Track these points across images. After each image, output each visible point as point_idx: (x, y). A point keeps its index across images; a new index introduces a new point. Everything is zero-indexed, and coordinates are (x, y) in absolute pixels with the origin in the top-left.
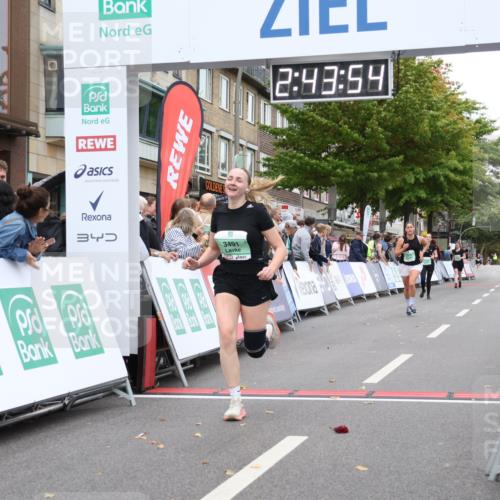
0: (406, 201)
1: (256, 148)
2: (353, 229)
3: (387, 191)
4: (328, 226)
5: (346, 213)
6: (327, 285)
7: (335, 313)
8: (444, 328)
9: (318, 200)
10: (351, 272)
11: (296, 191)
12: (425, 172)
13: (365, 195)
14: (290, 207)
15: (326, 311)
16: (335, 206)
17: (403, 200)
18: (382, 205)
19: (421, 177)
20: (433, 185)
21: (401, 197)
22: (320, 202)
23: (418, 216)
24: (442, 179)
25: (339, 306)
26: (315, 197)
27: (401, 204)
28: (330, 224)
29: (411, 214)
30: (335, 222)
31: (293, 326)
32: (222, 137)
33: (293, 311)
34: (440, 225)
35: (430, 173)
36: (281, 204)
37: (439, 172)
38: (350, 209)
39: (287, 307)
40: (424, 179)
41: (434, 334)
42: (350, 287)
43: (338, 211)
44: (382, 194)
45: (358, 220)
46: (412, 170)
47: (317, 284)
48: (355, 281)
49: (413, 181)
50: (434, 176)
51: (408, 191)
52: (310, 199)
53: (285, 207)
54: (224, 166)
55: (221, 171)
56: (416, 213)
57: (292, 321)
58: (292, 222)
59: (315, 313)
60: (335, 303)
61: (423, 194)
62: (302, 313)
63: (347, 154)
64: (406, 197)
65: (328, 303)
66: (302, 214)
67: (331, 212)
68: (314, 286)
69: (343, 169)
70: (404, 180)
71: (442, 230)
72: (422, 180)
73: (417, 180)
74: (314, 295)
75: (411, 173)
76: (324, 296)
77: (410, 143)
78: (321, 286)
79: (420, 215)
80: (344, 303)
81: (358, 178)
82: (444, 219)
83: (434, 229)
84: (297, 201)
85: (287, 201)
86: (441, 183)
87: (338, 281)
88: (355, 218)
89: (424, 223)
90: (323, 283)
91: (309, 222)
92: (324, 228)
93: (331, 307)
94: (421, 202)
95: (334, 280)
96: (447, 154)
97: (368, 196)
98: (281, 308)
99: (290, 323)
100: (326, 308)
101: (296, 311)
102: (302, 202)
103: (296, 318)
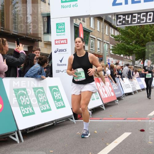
1: (109, 43)
2: (140, 68)
7: (136, 94)
10: (141, 81)
14: (120, 61)
15: (133, 94)
22: (129, 59)
25: (137, 92)
26: (128, 57)
30: (135, 65)
31: (123, 98)
32: (98, 40)
38: (139, 61)
39: (121, 92)
42: (141, 86)
43: (136, 61)
45: (142, 65)
47: (130, 85)
48: (142, 84)
52: (126, 58)
54: (99, 49)
55: (98, 50)
59: (130, 94)
60: (136, 91)
62: (126, 94)
67: (134, 62)
74: (129, 89)
76: (133, 88)
80: (139, 91)
84: (122, 59)
85: (119, 59)
87: (137, 84)
90: (132, 85)
92: (131, 67)
93: (135, 92)
95: (135, 83)
98: (119, 93)
99: (122, 97)
100: (133, 93)
101: (124, 94)
102: (124, 59)
103: (124, 96)
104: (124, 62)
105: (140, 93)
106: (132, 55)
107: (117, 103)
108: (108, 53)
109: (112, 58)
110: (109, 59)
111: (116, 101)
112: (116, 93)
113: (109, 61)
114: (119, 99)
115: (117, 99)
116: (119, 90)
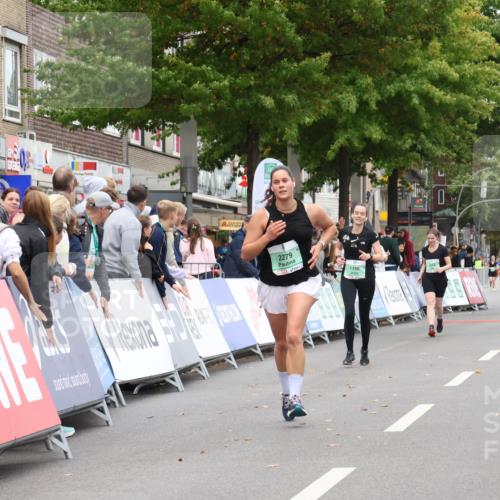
0: (342, 149)
1: (23, 39)
2: (235, 209)
3: (301, 127)
4: (179, 205)
5: (221, 176)
6: (179, 328)
7: (196, 385)
8: (420, 410)
9: (160, 149)
10: (228, 299)
11: (111, 130)
12: (378, 86)
13: (256, 136)
14: (100, 165)
15: (178, 383)
16: (195, 163)
17: (335, 146)
19: (373, 97)
20: (397, 113)
21: (332, 141)
22: (163, 154)
23: (368, 180)
24: (416, 101)
25: (204, 372)
26: (153, 142)
27: (331, 155)
28: (184, 201)
29: (354, 177)
30: (195, 195)
31: (108, 416)
33: (107, 385)
34: (415, 197)
35: (391, 89)
36: (81, 160)
37: (410, 85)
38: (227, 168)
39: (94, 376)
40: (378, 103)
41: (400, 425)
42: (227, 330)
43: (202, 174)
44: (292, 133)
45: (243, 191)
46: (352, 82)
47: (157, 326)
48: (237, 319)
49: (353, 106)
50: (399, 94)
51: (345, 128)
52: (142, 148)
53: (92, 166)
56: (363, 173)
57: (104, 405)
58: (100, 197)
59: (155, 386)
60: (196, 365)
61: (376, 133)
62: (128, 388)
63: (218, 50)
64: (341, 140)
65: (182, 365)
66: (127, 179)
67: (186, 173)
68: (151, 332)
69: (206, 81)
70: (337, 104)
71: (420, 207)
72: (374, 106)
73: (363, 104)
74: (151, 350)
75: (350, 89)
76: (175, 348)
77: (347, 26)
78: (166, 331)
79: (373, 177)
80: (216, 364)
81: (239, 102)
82: (422, 185)
83: (402, 207)
84: (114, 152)
85: (94, 153)
86: (414, 110)
87: (203, 320)
88: (239, 186)
89: (382, 193)
90: (172, 324)
91: (137, 196)
92: (171, 209)
93: (188, 374)
94: (375, 151)
95: (194, 316)
96: (425, 46)
97: (263, 140)
98: (81, 379)
99: (102, 410)
100: (177, 377)
101: (114, 385)
102: (125, 154)
103: (114, 398)
104: (127, 171)
105: (225, 377)
107: (64, 446)
108: (17, 109)
109: (49, 146)
110: (23, 153)
111: (59, 437)
112: (61, 384)
113: (23, 165)
114: (79, 419)
115: (63, 424)
116: (79, 359)
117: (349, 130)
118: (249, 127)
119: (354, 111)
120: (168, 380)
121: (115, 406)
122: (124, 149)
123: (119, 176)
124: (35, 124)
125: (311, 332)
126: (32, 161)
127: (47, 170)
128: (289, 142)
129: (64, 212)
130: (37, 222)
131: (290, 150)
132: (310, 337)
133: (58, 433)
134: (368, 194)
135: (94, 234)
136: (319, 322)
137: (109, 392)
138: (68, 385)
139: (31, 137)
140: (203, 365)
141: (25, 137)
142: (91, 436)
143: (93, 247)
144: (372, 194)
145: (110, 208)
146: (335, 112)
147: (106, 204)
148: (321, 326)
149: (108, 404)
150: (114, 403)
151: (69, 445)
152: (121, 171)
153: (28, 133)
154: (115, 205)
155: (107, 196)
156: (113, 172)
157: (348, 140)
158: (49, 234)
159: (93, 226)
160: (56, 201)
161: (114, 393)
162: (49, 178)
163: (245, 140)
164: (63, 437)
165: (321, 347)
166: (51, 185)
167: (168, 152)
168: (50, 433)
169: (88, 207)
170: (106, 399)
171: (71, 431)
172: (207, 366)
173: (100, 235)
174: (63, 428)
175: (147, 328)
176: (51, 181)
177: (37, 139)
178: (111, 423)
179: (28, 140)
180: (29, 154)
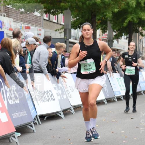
0: (130, 22)
3: (113, 13)
6: (63, 93)
7: (70, 116)
9: (56, 21)
11: (36, 13)
15: (62, 115)
16: (70, 27)
17: (127, 21)
18: (109, 25)
19: (143, 1)
21: (126, 19)
22: (57, 23)
25: (73, 111)
27: (125, 24)
29: (134, 33)
30: (70, 40)
31: (34, 128)
33: (34, 116)
36: (24, 25)
39: (29, 112)
43: (73, 31)
44: (109, 15)
51: (131, 13)
52: (49, 21)
53: (28, 28)
57: (33, 124)
60: (70, 109)
61: (143, 16)
62: (42, 117)
64: (129, 19)
65: (64, 108)
68: (52, 95)
76: (61, 101)
80: (77, 108)
85: (29, 22)
87: (72, 90)
93: (66, 112)
97: (98, 17)
98: (24, 113)
99: (31, 126)
100: (62, 113)
101: (36, 116)
102: (42, 23)
103: (36, 121)
104: (43, 31)
106: (61, 13)
107: (16, 140)
109: (12, 20)
110: (1, 22)
111: (14, 137)
112: (15, 115)
113: (1, 27)
114: (22, 130)
115: (16, 132)
116: (23, 105)
117: (133, 14)
118: (92, 12)
119: (135, 6)
120: (58, 114)
121: (37, 125)
122: (42, 21)
123: (39, 32)
124: (6, 10)
125: (116, 96)
126: (5, 25)
127: (10, 29)
128: (108, 19)
129: (17, 46)
130: (6, 50)
131: (108, 22)
132: (116, 98)
133: (14, 135)
134: (140, 40)
135: (29, 55)
136: (119, 92)
137: (35, 119)
138: (18, 116)
139: (4, 16)
140: (72, 108)
141: (2, 15)
142: (27, 136)
143: (28, 60)
144: (142, 40)
145: (35, 44)
146: (127, 7)
147: (33, 43)
148: (120, 94)
149: (34, 124)
150: (36, 123)
151: (18, 140)
152: (40, 30)
153: (3, 14)
154: (37, 43)
155: (34, 40)
156: (37, 30)
157: (132, 18)
158: (11, 55)
159: (29, 52)
160: (14, 42)
161: (36, 119)
162: (11, 32)
163: (90, 18)
164: (16, 137)
165: (120, 102)
166: (12, 35)
167: (59, 22)
168: (11, 135)
169: (26, 44)
170: (33, 121)
171: (19, 134)
172: (74, 109)
173: (32, 56)
174: (16, 133)
175: (51, 93)
176: (12, 33)
177: (7, 17)
178: (35, 131)
179: (3, 17)
180: (3, 23)
